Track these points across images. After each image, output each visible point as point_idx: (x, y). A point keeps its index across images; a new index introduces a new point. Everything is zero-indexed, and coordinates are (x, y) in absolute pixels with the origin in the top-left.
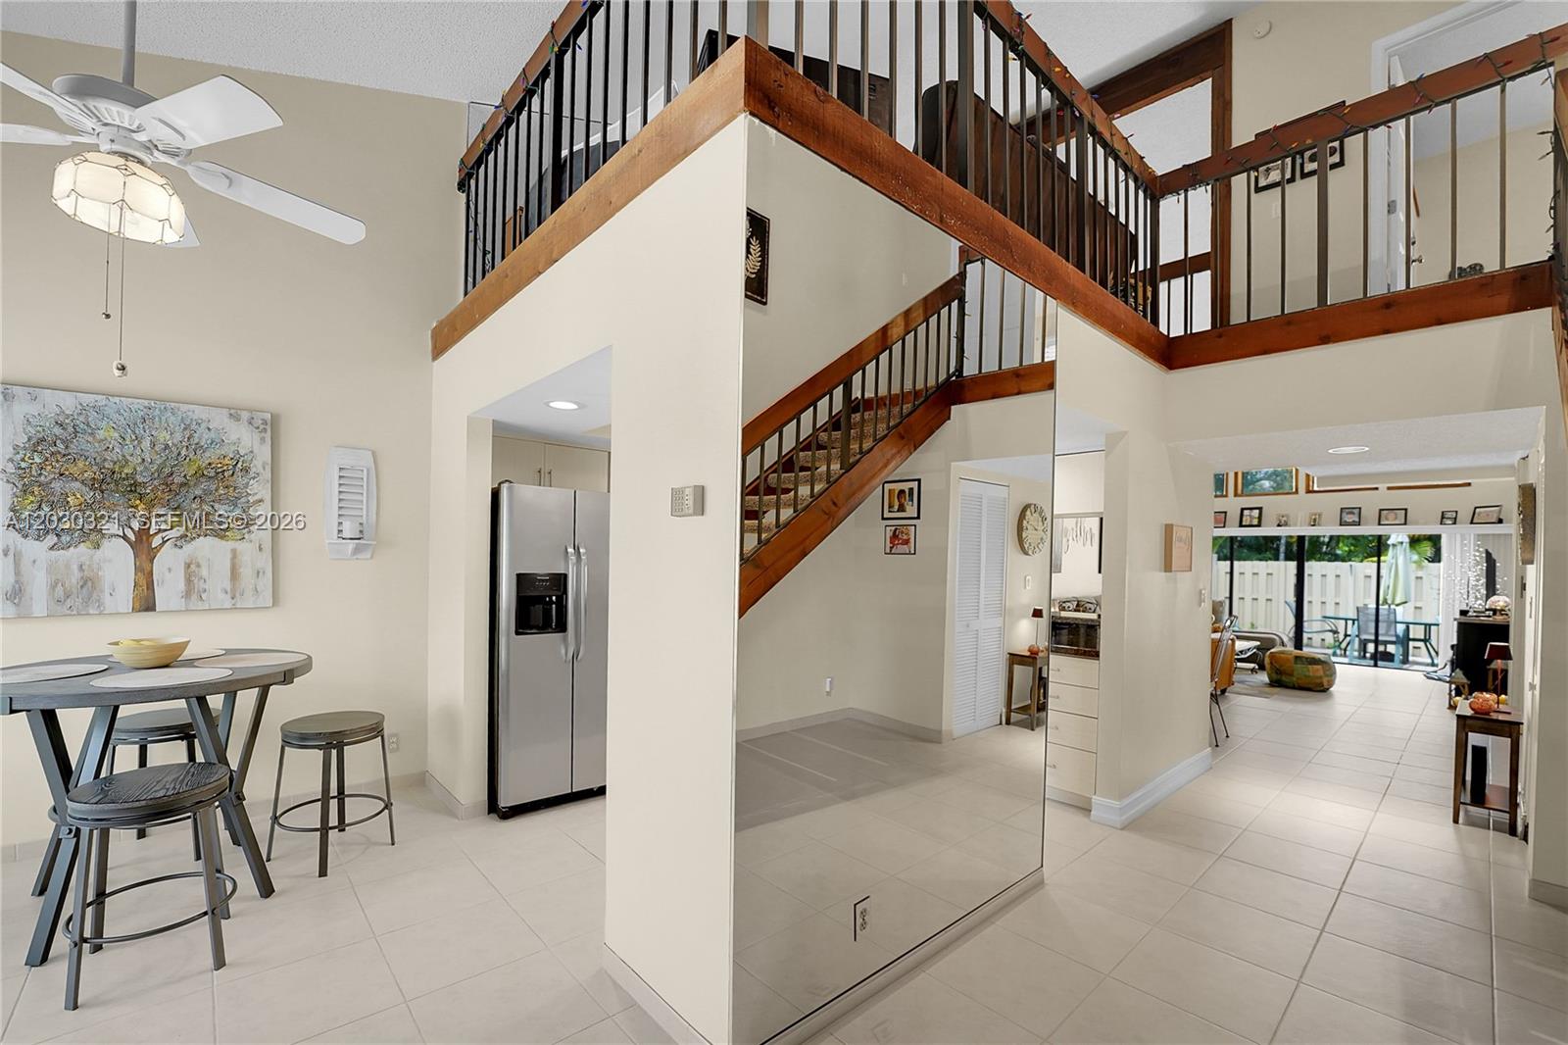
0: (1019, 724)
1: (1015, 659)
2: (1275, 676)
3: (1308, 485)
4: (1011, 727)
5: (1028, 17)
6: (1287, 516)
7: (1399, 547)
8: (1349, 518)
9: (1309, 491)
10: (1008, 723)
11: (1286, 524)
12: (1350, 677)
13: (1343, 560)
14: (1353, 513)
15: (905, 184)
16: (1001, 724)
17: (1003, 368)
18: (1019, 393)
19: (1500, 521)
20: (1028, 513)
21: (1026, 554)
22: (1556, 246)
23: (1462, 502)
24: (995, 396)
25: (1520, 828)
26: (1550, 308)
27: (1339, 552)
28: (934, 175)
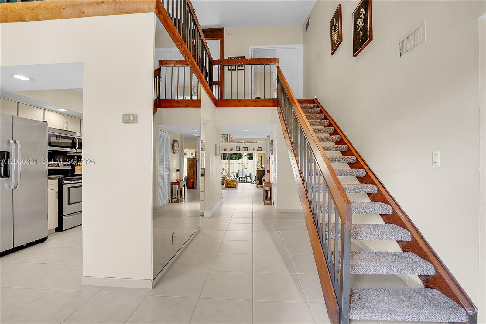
0: (174, 202)
1: (173, 184)
2: (227, 185)
3: (230, 141)
4: (173, 203)
5: (196, 11)
6: (226, 148)
7: (245, 156)
8: (238, 149)
9: (230, 143)
10: (172, 202)
11: (226, 150)
12: (240, 185)
13: (234, 160)
14: (238, 148)
15: (180, 45)
16: (170, 203)
17: (166, 99)
18: (178, 107)
19: (262, 151)
20: (175, 142)
21: (175, 154)
22: (278, 96)
23: (256, 146)
24: (171, 107)
25: (273, 204)
26: (277, 107)
27: (233, 158)
28: (184, 45)
